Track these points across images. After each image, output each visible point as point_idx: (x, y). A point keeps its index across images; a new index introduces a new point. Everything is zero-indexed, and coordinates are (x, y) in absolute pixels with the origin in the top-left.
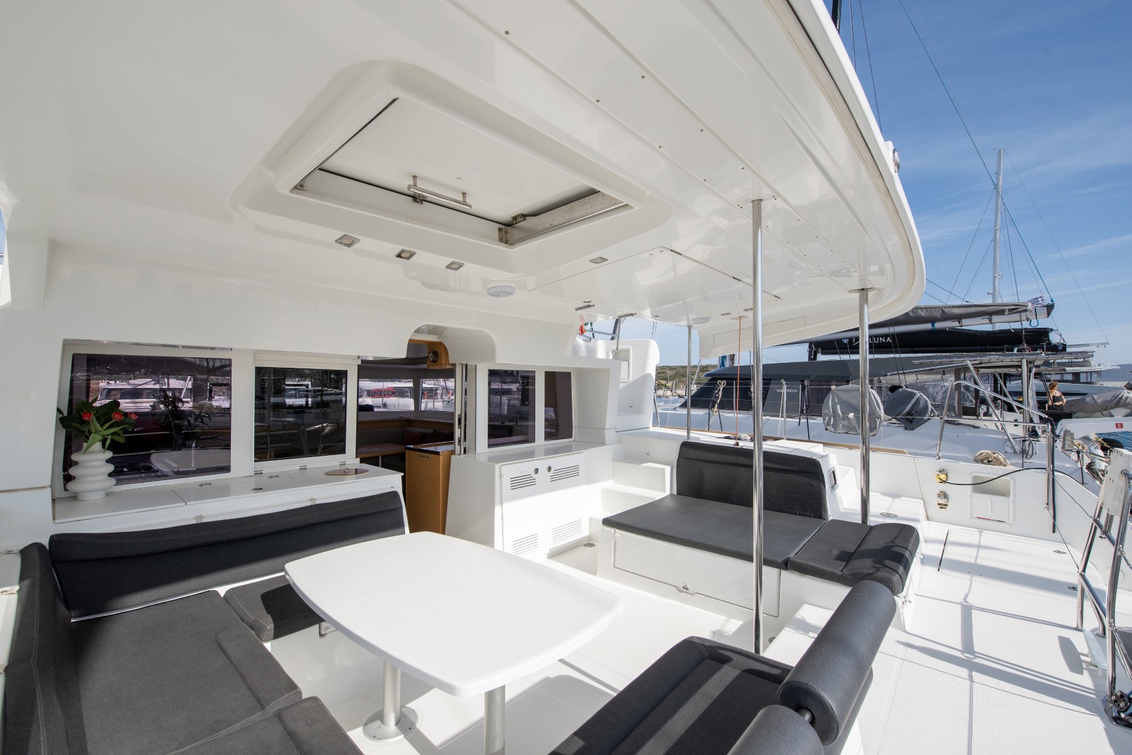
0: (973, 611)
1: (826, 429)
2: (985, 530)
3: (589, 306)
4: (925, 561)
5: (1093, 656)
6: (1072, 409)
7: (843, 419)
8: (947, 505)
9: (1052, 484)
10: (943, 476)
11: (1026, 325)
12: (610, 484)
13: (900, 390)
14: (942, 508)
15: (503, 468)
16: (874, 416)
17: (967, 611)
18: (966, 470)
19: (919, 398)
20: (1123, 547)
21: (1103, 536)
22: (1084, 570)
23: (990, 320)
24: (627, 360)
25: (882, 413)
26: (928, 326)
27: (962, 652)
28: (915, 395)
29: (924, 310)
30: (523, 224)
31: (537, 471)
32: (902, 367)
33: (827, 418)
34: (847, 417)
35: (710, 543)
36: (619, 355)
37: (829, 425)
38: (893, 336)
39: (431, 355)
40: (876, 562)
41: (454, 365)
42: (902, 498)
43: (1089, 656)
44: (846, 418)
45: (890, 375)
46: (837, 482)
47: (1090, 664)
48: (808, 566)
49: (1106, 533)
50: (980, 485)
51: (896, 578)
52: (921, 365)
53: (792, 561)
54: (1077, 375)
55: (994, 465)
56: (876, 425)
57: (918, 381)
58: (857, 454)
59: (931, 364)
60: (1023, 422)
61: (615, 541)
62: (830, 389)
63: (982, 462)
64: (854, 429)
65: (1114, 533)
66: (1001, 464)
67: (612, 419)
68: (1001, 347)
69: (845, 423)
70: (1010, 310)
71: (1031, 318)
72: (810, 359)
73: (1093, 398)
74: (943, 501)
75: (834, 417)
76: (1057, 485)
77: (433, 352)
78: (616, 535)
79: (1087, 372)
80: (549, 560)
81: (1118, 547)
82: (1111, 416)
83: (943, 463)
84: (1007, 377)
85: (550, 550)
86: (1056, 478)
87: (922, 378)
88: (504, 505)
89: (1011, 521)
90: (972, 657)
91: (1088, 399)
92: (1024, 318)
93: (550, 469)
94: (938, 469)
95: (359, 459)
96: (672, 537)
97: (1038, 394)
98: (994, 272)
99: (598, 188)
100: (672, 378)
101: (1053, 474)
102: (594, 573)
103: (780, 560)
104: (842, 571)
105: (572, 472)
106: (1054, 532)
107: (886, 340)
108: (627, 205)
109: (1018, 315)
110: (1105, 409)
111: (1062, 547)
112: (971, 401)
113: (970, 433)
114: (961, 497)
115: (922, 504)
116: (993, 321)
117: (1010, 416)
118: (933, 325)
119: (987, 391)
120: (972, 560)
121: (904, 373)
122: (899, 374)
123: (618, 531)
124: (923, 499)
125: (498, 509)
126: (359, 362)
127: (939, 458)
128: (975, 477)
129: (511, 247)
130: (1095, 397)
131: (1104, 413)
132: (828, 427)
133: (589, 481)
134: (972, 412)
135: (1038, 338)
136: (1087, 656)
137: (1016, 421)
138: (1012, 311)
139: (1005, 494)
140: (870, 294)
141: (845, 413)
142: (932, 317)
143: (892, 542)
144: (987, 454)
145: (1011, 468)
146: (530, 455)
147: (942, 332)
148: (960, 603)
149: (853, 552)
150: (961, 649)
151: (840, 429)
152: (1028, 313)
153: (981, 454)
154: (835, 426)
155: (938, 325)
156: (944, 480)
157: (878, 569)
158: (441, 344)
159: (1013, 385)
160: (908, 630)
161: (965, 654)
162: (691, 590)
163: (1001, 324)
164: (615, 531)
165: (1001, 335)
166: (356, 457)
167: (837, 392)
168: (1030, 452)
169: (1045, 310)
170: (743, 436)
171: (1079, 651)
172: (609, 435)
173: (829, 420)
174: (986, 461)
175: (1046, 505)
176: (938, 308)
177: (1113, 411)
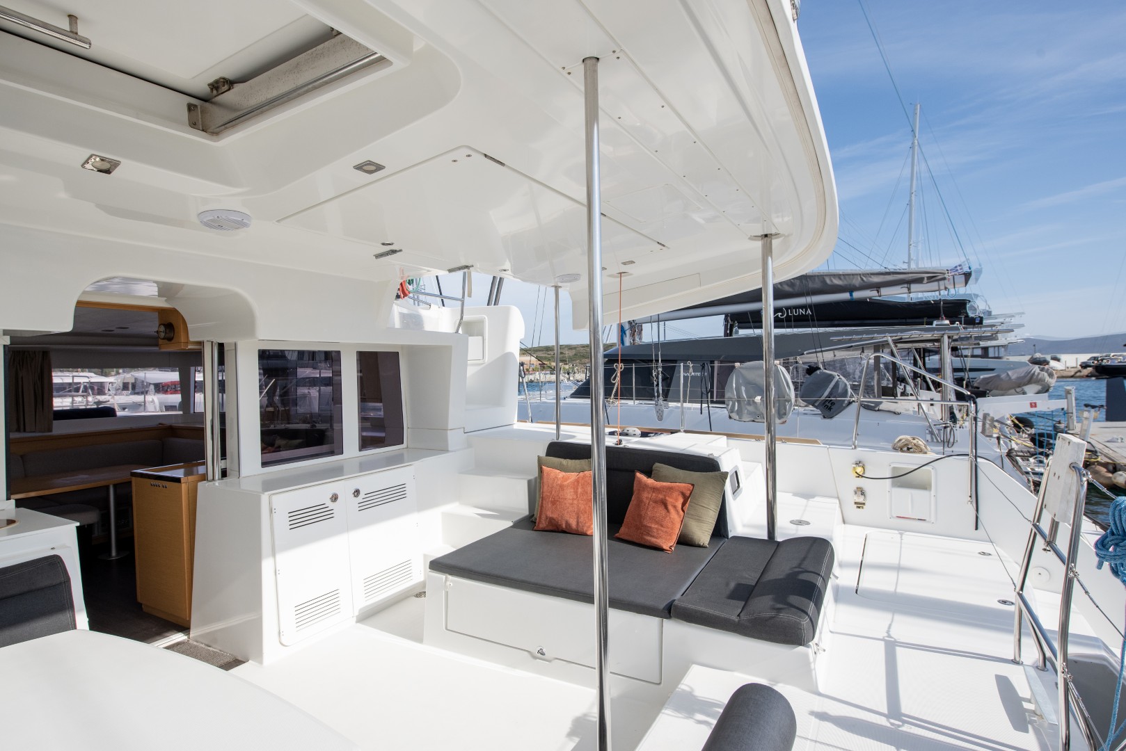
0: (898, 649)
1: (730, 417)
2: (906, 531)
3: (394, 252)
4: (839, 596)
5: (1037, 703)
6: (988, 387)
7: (749, 404)
8: (864, 504)
9: (975, 470)
10: (859, 470)
11: (944, 293)
12: (453, 507)
13: (818, 372)
14: (859, 507)
15: (274, 498)
16: (782, 400)
17: (891, 646)
18: (884, 461)
19: (838, 381)
20: (1075, 565)
21: (1048, 549)
22: (1022, 589)
23: (909, 289)
24: (481, 334)
25: (792, 394)
26: (845, 296)
27: (888, 716)
28: (834, 377)
29: (842, 277)
30: (229, 97)
31: (335, 498)
32: (819, 343)
33: (731, 403)
34: (753, 401)
35: (572, 587)
36: (469, 328)
37: (732, 412)
38: (810, 306)
39: (162, 328)
40: (777, 600)
41: (201, 343)
42: (817, 499)
43: (1032, 701)
44: (751, 402)
45: (807, 354)
46: (741, 485)
47: (1034, 713)
48: (696, 611)
49: (1050, 544)
50: (900, 479)
51: (805, 622)
52: (840, 342)
53: (676, 607)
54: (985, 349)
55: (914, 452)
56: (785, 409)
57: (836, 358)
58: (761, 447)
59: (850, 341)
60: (942, 401)
61: (447, 593)
62: (734, 367)
63: (902, 450)
64: (760, 415)
65: (1063, 543)
66: (921, 451)
67: (458, 415)
68: (920, 320)
69: (751, 408)
70: (929, 278)
71: (949, 287)
72: (726, 334)
73: (1008, 374)
74: (861, 499)
75: (739, 402)
76: (979, 472)
77: (164, 325)
78: (448, 583)
79: (994, 347)
80: (359, 625)
81: (1070, 566)
82: (1024, 393)
83: (861, 453)
84: (924, 353)
85: (360, 610)
86: (979, 465)
87: (841, 355)
88: (278, 557)
89: (933, 520)
90: (897, 722)
91: (1003, 376)
92: (942, 287)
93: (357, 493)
94: (854, 461)
95: (13, 502)
96: (523, 582)
97: (955, 370)
98: (909, 241)
99: (337, 27)
100: (572, 359)
101: (976, 460)
102: (419, 640)
103: (662, 605)
104: (739, 615)
105: (397, 493)
106: (977, 529)
107: (806, 312)
108: (382, 59)
109: (936, 283)
110: (1017, 386)
111: (987, 547)
112: (888, 380)
113: (892, 421)
114: (881, 494)
115: (838, 505)
116: (912, 290)
117: (925, 395)
118: (851, 295)
119: (906, 367)
120: (891, 588)
121: (822, 351)
122: (816, 352)
123: (450, 577)
124: (838, 498)
125: (267, 565)
126: (7, 340)
127: (855, 447)
128: (894, 469)
129: (215, 137)
130: (1010, 373)
131: (1018, 390)
132: (732, 415)
133: (424, 505)
134: (889, 392)
135: (956, 310)
136: (1029, 701)
137: (932, 400)
138: (931, 279)
139: (924, 486)
140: (775, 242)
141: (751, 397)
142: (850, 285)
143: (799, 566)
144: (907, 440)
145: (933, 456)
146: (337, 472)
147: (862, 302)
148: (883, 640)
149: (754, 584)
150: (886, 711)
151: (746, 418)
152: (946, 281)
153: (900, 440)
154: (739, 412)
155: (858, 295)
156: (861, 474)
157: (779, 610)
158: (174, 312)
159: (932, 361)
160: (821, 690)
161: (892, 721)
162: (548, 655)
163: (919, 294)
164: (446, 578)
165: (921, 306)
166: (8, 499)
167: (741, 370)
168: (952, 440)
169: (963, 278)
170: (631, 430)
171: (1021, 695)
172: (454, 438)
173: (733, 405)
174: (905, 449)
175: (969, 498)
176: (857, 274)
177: (1026, 388)
